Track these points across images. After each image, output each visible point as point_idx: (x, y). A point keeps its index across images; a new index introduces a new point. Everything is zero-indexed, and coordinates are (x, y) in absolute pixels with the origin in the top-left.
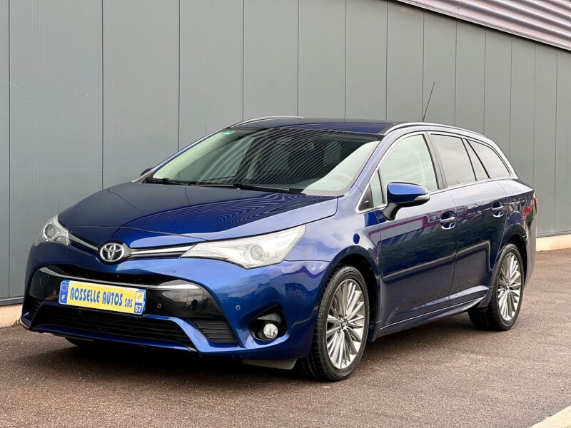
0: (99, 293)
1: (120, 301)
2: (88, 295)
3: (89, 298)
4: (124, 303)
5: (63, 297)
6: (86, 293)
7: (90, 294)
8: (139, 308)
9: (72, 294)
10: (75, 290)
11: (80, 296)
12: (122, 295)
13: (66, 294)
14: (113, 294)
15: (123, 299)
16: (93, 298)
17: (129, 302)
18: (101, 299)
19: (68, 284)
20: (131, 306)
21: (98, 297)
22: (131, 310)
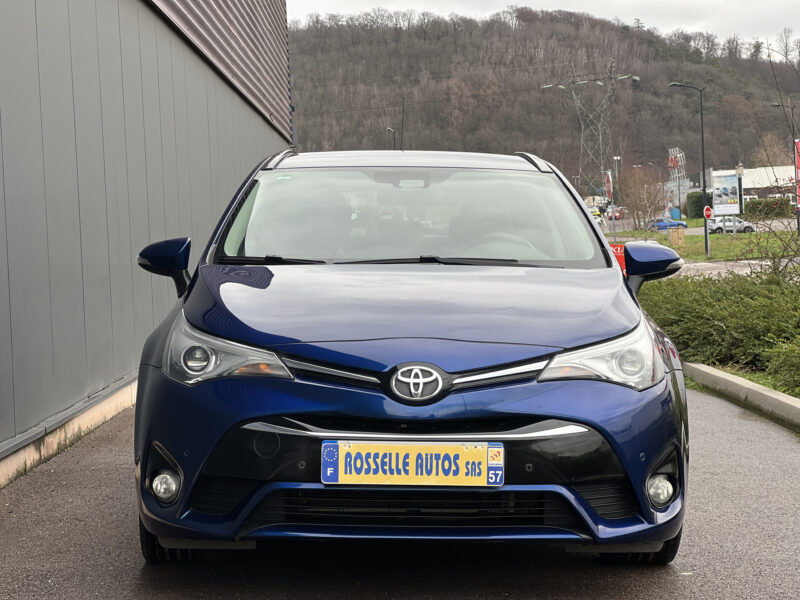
0: (407, 456)
1: (454, 468)
2: (384, 464)
3: (386, 468)
4: (463, 470)
5: (330, 471)
6: (379, 461)
7: (387, 460)
8: (497, 475)
9: (348, 464)
10: (353, 456)
11: (365, 466)
12: (457, 457)
13: (335, 465)
14: (438, 457)
15: (461, 463)
16: (394, 467)
17: (473, 468)
18: (412, 467)
19: (337, 447)
20: (479, 474)
21: (406, 464)
22: (480, 481)
